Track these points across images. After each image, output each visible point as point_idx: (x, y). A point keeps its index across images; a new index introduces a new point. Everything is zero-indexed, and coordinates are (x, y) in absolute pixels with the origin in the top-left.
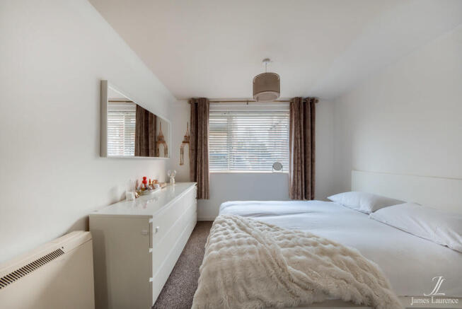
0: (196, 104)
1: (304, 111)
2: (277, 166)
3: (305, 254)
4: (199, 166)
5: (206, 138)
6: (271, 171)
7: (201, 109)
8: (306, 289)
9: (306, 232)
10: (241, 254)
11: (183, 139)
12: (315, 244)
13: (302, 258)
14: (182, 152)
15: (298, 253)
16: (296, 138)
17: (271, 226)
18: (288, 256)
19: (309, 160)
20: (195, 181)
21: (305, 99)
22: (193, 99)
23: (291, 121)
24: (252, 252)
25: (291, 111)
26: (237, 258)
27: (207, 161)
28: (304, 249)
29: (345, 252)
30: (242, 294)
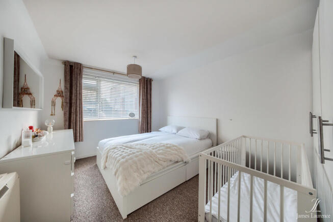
0: (71, 66)
1: (146, 84)
2: (132, 115)
3: (162, 150)
4: (73, 116)
5: (81, 94)
6: (128, 117)
7: (76, 70)
8: (165, 161)
9: (158, 143)
10: (137, 156)
11: (55, 93)
12: (164, 146)
13: (161, 151)
14: (53, 104)
15: (159, 150)
16: (143, 99)
17: (143, 144)
18: (156, 152)
19: (149, 111)
20: (70, 128)
21: (147, 78)
22: (68, 62)
23: (140, 89)
24: (141, 155)
25: (140, 84)
26: (135, 159)
27: (82, 112)
28: (161, 148)
29: (174, 146)
30: (142, 172)
